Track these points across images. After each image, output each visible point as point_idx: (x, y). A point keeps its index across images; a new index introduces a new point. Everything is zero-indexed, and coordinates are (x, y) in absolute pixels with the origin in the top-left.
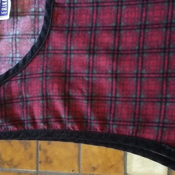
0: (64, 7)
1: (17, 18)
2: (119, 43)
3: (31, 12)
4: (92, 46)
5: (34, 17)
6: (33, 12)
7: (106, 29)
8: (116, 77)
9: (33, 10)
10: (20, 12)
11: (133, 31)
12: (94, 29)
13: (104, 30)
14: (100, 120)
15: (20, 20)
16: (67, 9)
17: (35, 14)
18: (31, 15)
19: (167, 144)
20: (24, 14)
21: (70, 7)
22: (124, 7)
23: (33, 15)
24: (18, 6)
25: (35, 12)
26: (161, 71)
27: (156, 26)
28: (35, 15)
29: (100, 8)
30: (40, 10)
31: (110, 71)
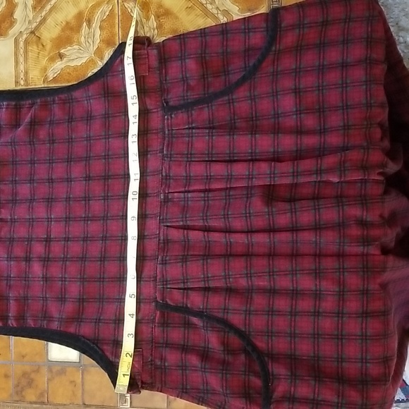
0: (7, 222)
2: (49, 252)
4: (28, 254)
7: (39, 240)
8: (46, 281)
11: (59, 243)
12: (30, 240)
13: (37, 241)
14: (33, 317)
16: (9, 223)
19: (84, 337)
21: (12, 222)
22: (53, 223)
26: (79, 277)
27: (75, 239)
29: (34, 223)
31: (41, 276)
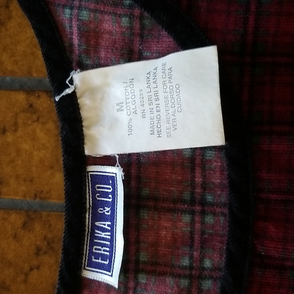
1: (136, 278)
3: (179, 267)
5: (187, 281)
6: (185, 268)
9: (186, 262)
10: (145, 263)
15: (146, 284)
17: (191, 274)
18: (179, 276)
20: (159, 269)
23: (185, 277)
24: (142, 245)
25: (191, 268)
28: (190, 277)
30: (208, 263)
